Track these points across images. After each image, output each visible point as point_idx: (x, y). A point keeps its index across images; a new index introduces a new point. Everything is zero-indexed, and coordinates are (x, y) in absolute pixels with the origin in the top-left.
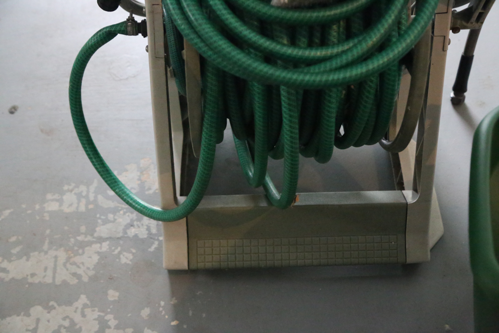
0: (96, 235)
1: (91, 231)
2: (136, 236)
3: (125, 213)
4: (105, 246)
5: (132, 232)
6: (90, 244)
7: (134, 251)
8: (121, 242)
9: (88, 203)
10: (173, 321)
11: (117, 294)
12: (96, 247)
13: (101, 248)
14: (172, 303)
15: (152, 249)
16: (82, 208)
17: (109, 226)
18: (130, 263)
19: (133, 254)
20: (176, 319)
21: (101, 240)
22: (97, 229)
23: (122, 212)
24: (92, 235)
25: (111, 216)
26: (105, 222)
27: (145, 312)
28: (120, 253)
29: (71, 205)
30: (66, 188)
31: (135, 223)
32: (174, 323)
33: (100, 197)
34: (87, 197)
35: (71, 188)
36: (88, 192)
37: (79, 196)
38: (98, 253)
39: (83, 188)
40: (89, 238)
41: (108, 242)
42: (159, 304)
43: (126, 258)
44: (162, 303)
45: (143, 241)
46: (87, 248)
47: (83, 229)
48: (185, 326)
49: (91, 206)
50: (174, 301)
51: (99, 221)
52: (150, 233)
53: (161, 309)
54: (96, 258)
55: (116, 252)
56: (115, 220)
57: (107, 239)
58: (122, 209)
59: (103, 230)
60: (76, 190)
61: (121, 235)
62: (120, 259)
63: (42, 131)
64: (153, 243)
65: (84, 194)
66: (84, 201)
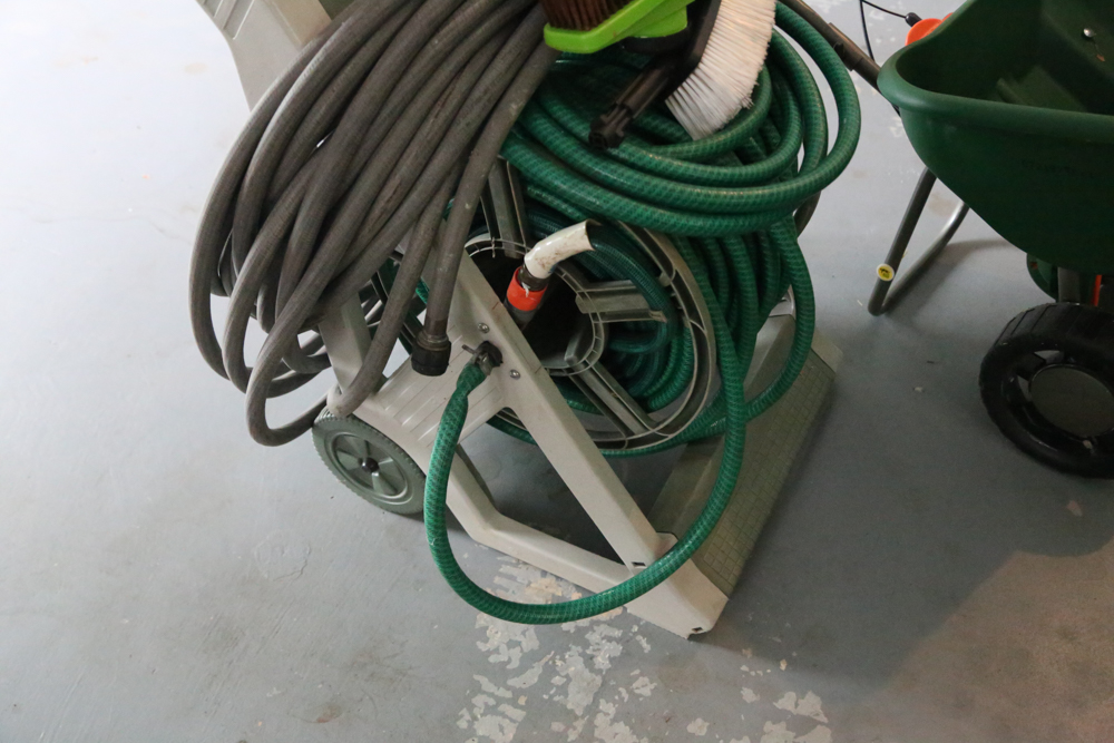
0: (579, 712)
1: (570, 717)
2: (611, 659)
3: (563, 659)
4: (609, 708)
5: (602, 661)
6: (591, 726)
7: (637, 672)
8: (613, 683)
9: (513, 702)
10: (779, 665)
11: (699, 721)
12: (600, 720)
13: (607, 714)
14: (749, 656)
15: (646, 647)
16: (519, 714)
17: (572, 689)
18: (655, 684)
19: (642, 674)
20: (778, 661)
21: (592, 710)
22: (569, 706)
23: (559, 663)
24: (576, 718)
25: (557, 680)
26: (563, 690)
27: (748, 695)
28: (631, 692)
29: (501, 729)
30: (463, 724)
31: (589, 652)
32: (783, 666)
33: (511, 682)
34: (500, 701)
35: (467, 717)
36: (491, 695)
37: (490, 710)
38: (615, 720)
39: (479, 700)
40: (580, 725)
41: (602, 701)
42: (745, 673)
43: (644, 687)
44: (744, 668)
45: (626, 654)
46: (597, 734)
47: (557, 726)
48: (794, 654)
49: (522, 701)
50: (748, 653)
51: (556, 698)
52: (619, 641)
53: (753, 673)
54: (621, 728)
55: (626, 696)
56: (567, 676)
57: (595, 701)
58: (553, 659)
59: (576, 700)
60: (477, 712)
61: (599, 680)
62: (641, 696)
63: (320, 721)
64: (638, 642)
65: (492, 702)
66: (506, 708)
